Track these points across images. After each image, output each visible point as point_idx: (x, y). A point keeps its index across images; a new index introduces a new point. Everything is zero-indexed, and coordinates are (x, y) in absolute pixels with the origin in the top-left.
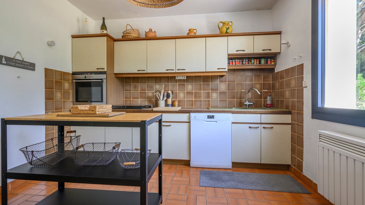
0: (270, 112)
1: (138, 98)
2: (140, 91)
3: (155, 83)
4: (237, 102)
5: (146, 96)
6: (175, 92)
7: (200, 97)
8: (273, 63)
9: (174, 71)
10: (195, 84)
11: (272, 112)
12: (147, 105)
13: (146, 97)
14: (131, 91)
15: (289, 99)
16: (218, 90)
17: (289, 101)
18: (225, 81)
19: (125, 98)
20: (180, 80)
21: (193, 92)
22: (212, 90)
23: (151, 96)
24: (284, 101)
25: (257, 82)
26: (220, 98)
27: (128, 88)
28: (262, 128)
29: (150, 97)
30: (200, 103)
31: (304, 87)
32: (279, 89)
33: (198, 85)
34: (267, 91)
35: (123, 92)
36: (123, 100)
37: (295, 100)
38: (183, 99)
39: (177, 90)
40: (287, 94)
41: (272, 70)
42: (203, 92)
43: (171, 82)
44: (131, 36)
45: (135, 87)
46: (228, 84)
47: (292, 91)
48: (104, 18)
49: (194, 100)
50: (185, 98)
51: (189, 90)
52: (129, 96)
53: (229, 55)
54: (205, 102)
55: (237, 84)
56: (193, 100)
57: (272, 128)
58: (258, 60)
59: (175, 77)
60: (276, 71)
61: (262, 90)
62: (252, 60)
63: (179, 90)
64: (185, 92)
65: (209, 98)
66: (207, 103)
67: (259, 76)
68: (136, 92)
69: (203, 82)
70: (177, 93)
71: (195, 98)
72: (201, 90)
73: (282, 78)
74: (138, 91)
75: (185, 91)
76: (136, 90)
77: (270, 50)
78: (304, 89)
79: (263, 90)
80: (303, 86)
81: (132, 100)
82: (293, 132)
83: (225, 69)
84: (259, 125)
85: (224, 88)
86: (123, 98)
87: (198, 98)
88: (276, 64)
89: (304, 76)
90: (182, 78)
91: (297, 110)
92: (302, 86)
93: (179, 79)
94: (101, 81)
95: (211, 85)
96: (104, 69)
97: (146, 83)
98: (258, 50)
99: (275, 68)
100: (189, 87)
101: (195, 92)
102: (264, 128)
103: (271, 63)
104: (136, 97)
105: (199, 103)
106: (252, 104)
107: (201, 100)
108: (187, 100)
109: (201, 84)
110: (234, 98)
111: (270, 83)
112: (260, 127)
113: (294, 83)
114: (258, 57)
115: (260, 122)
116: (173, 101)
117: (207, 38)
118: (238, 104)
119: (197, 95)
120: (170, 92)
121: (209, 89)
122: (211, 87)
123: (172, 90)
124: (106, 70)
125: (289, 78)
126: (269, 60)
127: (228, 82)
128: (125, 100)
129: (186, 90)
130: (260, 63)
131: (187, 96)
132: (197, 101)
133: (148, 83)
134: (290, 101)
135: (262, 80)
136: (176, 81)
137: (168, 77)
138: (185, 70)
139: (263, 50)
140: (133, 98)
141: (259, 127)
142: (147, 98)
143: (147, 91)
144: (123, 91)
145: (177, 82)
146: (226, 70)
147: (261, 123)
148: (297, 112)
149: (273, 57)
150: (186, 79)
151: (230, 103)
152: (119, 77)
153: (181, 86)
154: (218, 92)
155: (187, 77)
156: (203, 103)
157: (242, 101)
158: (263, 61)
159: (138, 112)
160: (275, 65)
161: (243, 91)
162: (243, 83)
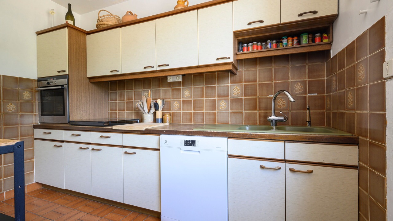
0: (306, 137)
1: (124, 110)
2: (126, 100)
3: (143, 89)
4: (259, 115)
5: (133, 107)
6: (167, 101)
7: (202, 108)
8: (325, 41)
9: (154, 69)
10: (194, 88)
11: (309, 139)
12: (134, 119)
13: (133, 109)
14: (116, 100)
15: (354, 109)
16: (228, 96)
17: (354, 114)
18: (241, 82)
19: (111, 111)
20: (174, 83)
21: (191, 100)
22: (219, 96)
24: (344, 113)
25: (295, 80)
26: (231, 109)
27: (113, 97)
28: (288, 170)
30: (202, 118)
31: (388, 79)
32: (336, 90)
33: (200, 89)
34: (316, 94)
35: (109, 103)
36: (109, 113)
37: (366, 112)
38: (178, 110)
39: (170, 99)
40: (351, 98)
42: (206, 100)
43: (163, 87)
44: (104, 25)
45: (121, 95)
46: (244, 85)
47: (360, 92)
48: (70, 5)
49: (194, 112)
50: (181, 110)
51: (186, 98)
52: (114, 108)
53: (236, 33)
54: (210, 115)
55: (259, 84)
56: (191, 113)
57: (311, 172)
58: (296, 38)
59: (166, 78)
60: (332, 54)
61: (306, 94)
62: (283, 39)
63: (172, 98)
64: (180, 101)
65: (215, 110)
66: (212, 117)
68: (122, 102)
69: (206, 84)
70: (170, 102)
71: (194, 110)
72: (203, 97)
73: (342, 66)
74: (124, 100)
75: (181, 98)
76: (122, 99)
77: (315, 12)
78: (386, 83)
79: (309, 95)
80: (384, 77)
81: (118, 113)
82: (361, 187)
83: (229, 58)
84: (282, 165)
85: (238, 93)
86: (109, 111)
87: (198, 109)
88: (332, 42)
89: (386, 48)
90: (175, 79)
91: (371, 138)
92: (381, 77)
93: (172, 81)
94: (60, 87)
95: (218, 89)
96: (64, 71)
97: (132, 89)
98: (290, 16)
99: (330, 50)
100: (187, 93)
101: (194, 101)
102: (292, 170)
103: (322, 41)
104: (122, 108)
105: (200, 117)
106: (282, 120)
107: (203, 113)
108: (183, 112)
109: (203, 88)
110: (256, 109)
111: (323, 81)
112: (283, 168)
113: (363, 73)
115: (283, 159)
116: (163, 114)
117: (199, 10)
118: (262, 119)
119: (197, 105)
120: (159, 101)
121: (215, 95)
122: (218, 91)
123: (163, 97)
124: (67, 73)
125: (353, 64)
126: (317, 34)
127: (245, 82)
128: (111, 113)
129: (183, 98)
130: (299, 42)
131: (183, 106)
132: (198, 115)
133: (136, 89)
134: (356, 115)
135: (307, 75)
136: (169, 84)
138: (168, 65)
139: (300, 15)
140: (119, 111)
141: (280, 168)
142: (135, 110)
143: (135, 100)
144: (109, 100)
145: (170, 87)
147: (285, 161)
148: (370, 143)
150: (181, 80)
151: (248, 117)
152: (96, 82)
153: (175, 92)
154: (228, 99)
156: (205, 117)
158: (305, 40)
160: (330, 44)
161: (270, 96)
162: (272, 83)
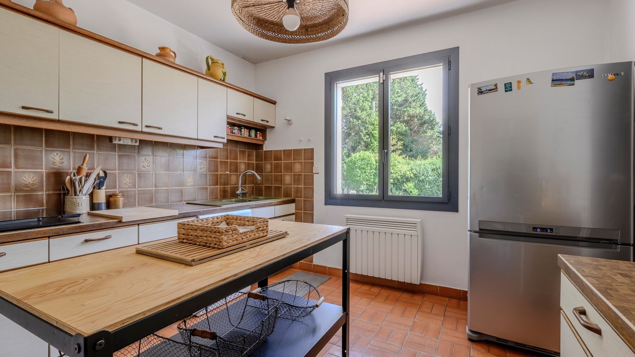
3: (47, 147)
4: (220, 190)
5: (10, 184)
6: (110, 174)
8: (262, 138)
9: (138, 128)
10: (156, 158)
11: (282, 203)
15: (290, 185)
16: (195, 171)
17: (291, 187)
18: (205, 157)
20: (122, 147)
21: (152, 174)
23: (33, 185)
24: (281, 187)
25: (242, 161)
26: (198, 185)
29: (27, 186)
30: (166, 196)
31: (315, 173)
32: (271, 172)
33: (163, 160)
37: (301, 186)
38: (130, 188)
39: (116, 170)
40: (288, 179)
41: (260, 147)
42: (171, 174)
43: (99, 149)
46: (210, 161)
47: (296, 176)
49: (155, 190)
50: (135, 187)
51: (143, 170)
53: (228, 117)
54: (176, 192)
55: (220, 161)
56: (152, 191)
58: (249, 130)
59: (110, 139)
60: (265, 149)
62: (242, 129)
63: (119, 170)
64: (134, 173)
67: (243, 152)
70: (115, 175)
71: (156, 186)
73: (278, 159)
75: (135, 170)
77: (268, 122)
78: (314, 175)
83: (223, 138)
87: (161, 185)
88: (265, 140)
89: (315, 161)
90: (129, 143)
91: (304, 198)
92: (312, 172)
93: (121, 143)
98: (250, 117)
99: (263, 145)
100: (145, 163)
101: (156, 174)
103: (260, 138)
105: (163, 196)
106: (245, 193)
107: (167, 190)
108: (138, 191)
110: (217, 185)
113: (299, 168)
114: (249, 127)
116: (109, 194)
117: (200, 79)
119: (160, 180)
127: (209, 157)
129: (138, 169)
130: (249, 135)
131: (139, 181)
132: (160, 193)
133: (21, 144)
134: (293, 187)
135: (247, 159)
136: (114, 148)
137: (91, 136)
138: (161, 129)
139: (262, 120)
142: (17, 191)
143: (17, 168)
145: (115, 151)
146: (225, 141)
148: (304, 200)
149: (262, 130)
150: (138, 145)
151: (212, 193)
153: (124, 161)
155: (140, 141)
156: (171, 195)
157: (226, 189)
158: (253, 133)
159: (72, 231)
161: (227, 173)
162: (228, 162)
